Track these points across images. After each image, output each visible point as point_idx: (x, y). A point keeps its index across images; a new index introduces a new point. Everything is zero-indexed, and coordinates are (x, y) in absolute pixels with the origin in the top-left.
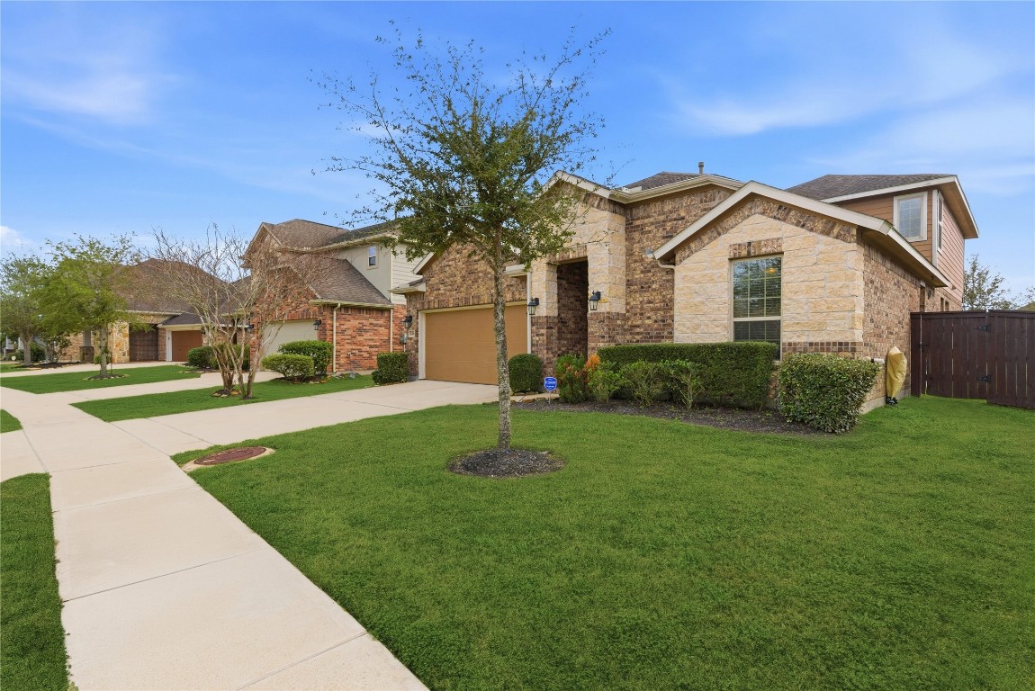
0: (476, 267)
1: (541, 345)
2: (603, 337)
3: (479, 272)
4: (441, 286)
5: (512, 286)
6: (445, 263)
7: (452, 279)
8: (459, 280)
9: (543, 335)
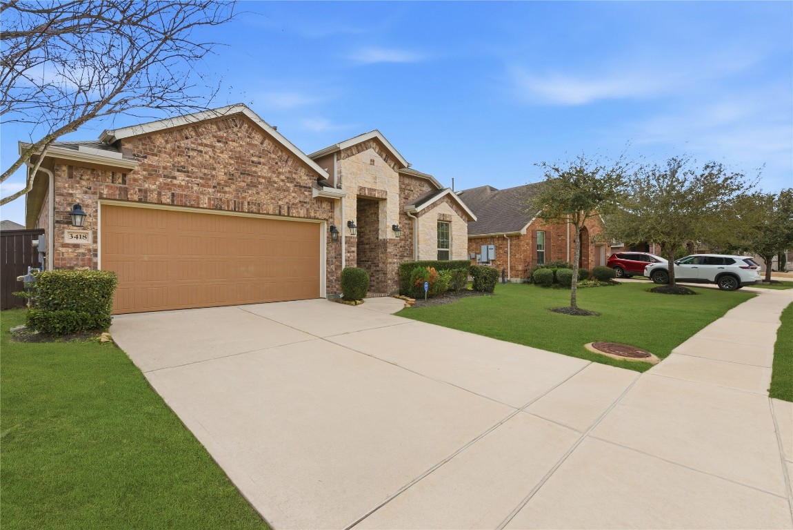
0: (254, 169)
1: (352, 260)
2: (396, 255)
3: (259, 177)
4: (177, 174)
5: (305, 203)
6: (183, 144)
7: (206, 171)
8: (221, 175)
9: (353, 252)
